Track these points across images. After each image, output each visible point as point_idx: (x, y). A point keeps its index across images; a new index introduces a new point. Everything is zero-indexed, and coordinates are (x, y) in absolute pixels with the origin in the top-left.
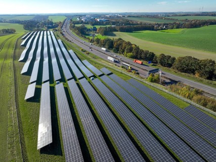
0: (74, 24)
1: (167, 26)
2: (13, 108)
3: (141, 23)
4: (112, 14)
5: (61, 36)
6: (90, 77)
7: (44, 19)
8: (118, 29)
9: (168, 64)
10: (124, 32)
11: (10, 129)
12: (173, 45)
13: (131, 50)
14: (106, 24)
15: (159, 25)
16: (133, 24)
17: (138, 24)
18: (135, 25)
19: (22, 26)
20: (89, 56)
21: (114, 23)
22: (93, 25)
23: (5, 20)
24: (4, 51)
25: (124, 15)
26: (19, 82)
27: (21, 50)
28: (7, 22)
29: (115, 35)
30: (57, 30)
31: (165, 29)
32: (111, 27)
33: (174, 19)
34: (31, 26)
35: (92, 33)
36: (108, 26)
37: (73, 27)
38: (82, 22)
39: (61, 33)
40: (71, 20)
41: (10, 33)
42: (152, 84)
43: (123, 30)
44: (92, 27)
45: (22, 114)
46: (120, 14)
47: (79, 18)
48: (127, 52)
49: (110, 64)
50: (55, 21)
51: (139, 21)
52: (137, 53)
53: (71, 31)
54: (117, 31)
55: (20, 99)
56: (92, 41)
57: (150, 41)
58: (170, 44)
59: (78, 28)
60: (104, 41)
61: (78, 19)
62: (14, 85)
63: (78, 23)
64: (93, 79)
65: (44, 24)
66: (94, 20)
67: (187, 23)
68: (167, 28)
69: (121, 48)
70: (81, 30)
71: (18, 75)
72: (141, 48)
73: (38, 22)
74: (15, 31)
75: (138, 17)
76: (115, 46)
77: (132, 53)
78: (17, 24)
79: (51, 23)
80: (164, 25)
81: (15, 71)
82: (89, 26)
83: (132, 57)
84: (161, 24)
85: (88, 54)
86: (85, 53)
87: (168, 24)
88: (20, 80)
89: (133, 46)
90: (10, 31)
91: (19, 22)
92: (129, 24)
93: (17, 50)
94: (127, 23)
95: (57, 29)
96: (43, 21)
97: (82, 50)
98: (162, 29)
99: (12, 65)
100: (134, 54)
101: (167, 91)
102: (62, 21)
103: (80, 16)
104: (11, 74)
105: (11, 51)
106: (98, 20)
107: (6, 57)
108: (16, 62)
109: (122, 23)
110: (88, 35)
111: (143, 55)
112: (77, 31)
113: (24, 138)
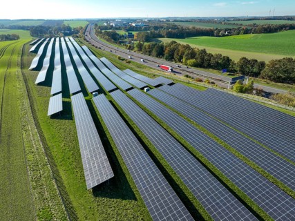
0: (101, 30)
1: (230, 32)
2: (32, 127)
3: (194, 28)
5: (85, 42)
6: (143, 89)
7: (58, 25)
8: (164, 34)
9: (253, 72)
11: (30, 157)
12: (249, 51)
14: (146, 29)
15: (219, 30)
17: (189, 29)
18: (186, 29)
19: (28, 32)
22: (127, 31)
23: (3, 25)
24: (5, 57)
25: (168, 19)
26: (35, 94)
27: (31, 57)
28: (6, 28)
30: (77, 37)
31: (227, 35)
33: (237, 24)
34: (41, 32)
35: (126, 40)
37: (98, 33)
38: (112, 27)
39: (85, 39)
40: (96, 25)
41: (11, 40)
43: (170, 35)
45: (46, 136)
47: (107, 23)
48: (187, 59)
50: (73, 26)
51: (191, 26)
53: (98, 38)
54: (163, 37)
55: (39, 115)
56: (130, 48)
57: (214, 47)
61: (105, 24)
62: (26, 97)
63: (106, 28)
64: (148, 90)
65: (60, 29)
66: (128, 25)
68: (231, 34)
69: (178, 54)
71: (30, 85)
73: (50, 28)
74: (18, 37)
75: (187, 21)
76: (166, 51)
77: (194, 60)
79: (69, 28)
80: (226, 30)
81: (26, 81)
82: (122, 33)
84: (221, 30)
86: (124, 62)
87: (230, 30)
88: (35, 92)
89: (196, 50)
90: (11, 37)
91: (23, 28)
93: (25, 58)
94: (175, 27)
95: (77, 35)
96: (56, 27)
97: (119, 58)
98: (224, 36)
99: (20, 73)
100: (199, 60)
101: (270, 103)
102: (84, 26)
104: (20, 85)
105: (16, 58)
106: (134, 25)
107: (9, 65)
108: (25, 71)
109: (168, 28)
111: (213, 61)
112: (107, 37)
113: (57, 171)
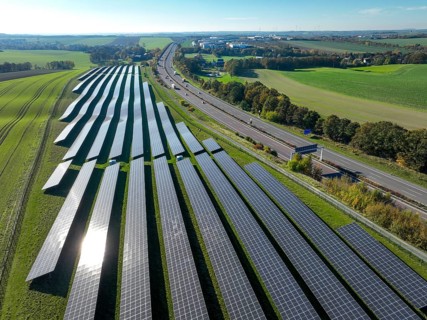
0: (184, 53)
1: (371, 60)
3: (316, 53)
4: (263, 33)
5: (152, 75)
7: (131, 44)
8: (264, 64)
9: (343, 135)
10: (276, 69)
12: (369, 98)
13: (273, 106)
14: (246, 54)
15: (353, 57)
16: (299, 55)
17: (309, 55)
18: (303, 55)
19: (88, 56)
20: (192, 116)
21: (260, 52)
22: (219, 55)
23: (62, 45)
25: (284, 36)
26: (46, 157)
28: (65, 49)
29: (256, 76)
30: (148, 65)
31: (365, 65)
32: (252, 60)
33: (389, 45)
34: (104, 56)
35: (213, 70)
36: (247, 57)
37: (179, 59)
38: (199, 50)
39: (154, 70)
40: (179, 46)
41: (64, 68)
42: (294, 176)
43: (273, 66)
44: (216, 59)
45: (27, 216)
46: (278, 34)
47: (196, 42)
48: (266, 110)
49: (227, 132)
50: (149, 46)
51: (312, 48)
52: (285, 112)
53: (174, 66)
54: (263, 68)
56: (206, 87)
58: (364, 97)
59: (187, 62)
60: (226, 86)
61: (193, 43)
63: (191, 51)
64: (179, 160)
65: (129, 52)
66: (222, 46)
67: (417, 52)
68: (370, 63)
69: (257, 102)
70: (193, 64)
72: (294, 101)
73: (118, 50)
74: (73, 65)
75: (313, 40)
76: (246, 96)
78: (82, 53)
79: (142, 51)
80: (365, 56)
81: (45, 138)
82: (211, 58)
83: (276, 120)
84: (357, 56)
85: (193, 110)
86: (187, 109)
87: (373, 55)
88: (48, 155)
89: (279, 98)
90: (65, 65)
91: (84, 49)
92: (292, 54)
94: (289, 52)
95: (148, 62)
96: (128, 48)
97: (183, 103)
98: (359, 65)
100: (280, 114)
101: (317, 191)
102: (162, 48)
103: (198, 38)
104: (36, 143)
106: (231, 46)
107: (39, 112)
108: (54, 121)
109: (277, 52)
110: (205, 74)
111: (295, 117)
112: (184, 67)
